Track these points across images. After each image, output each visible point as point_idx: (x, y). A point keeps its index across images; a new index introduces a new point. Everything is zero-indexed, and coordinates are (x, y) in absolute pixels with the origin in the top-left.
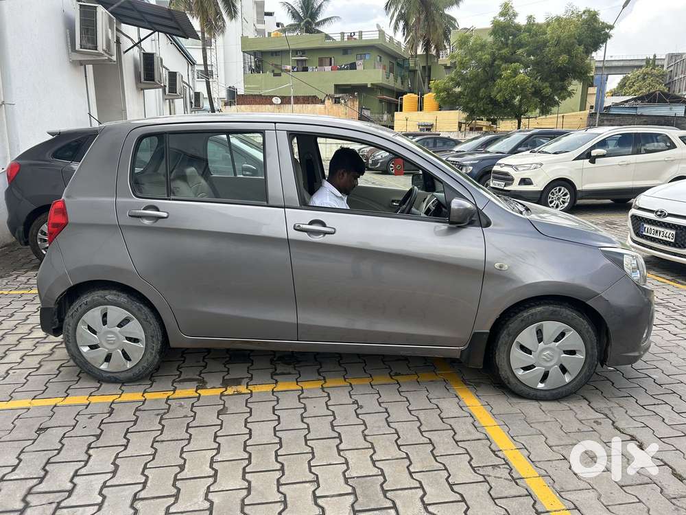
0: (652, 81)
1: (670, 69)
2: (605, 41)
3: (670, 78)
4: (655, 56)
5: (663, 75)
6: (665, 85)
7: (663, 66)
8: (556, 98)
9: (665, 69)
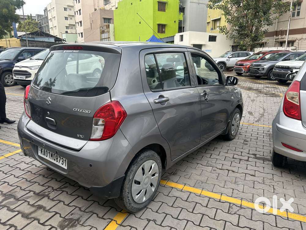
0: (33, 26)
1: (40, 21)
2: (22, 5)
3: (40, 25)
4: (31, 15)
5: (37, 24)
6: (39, 28)
7: (35, 20)
8: (5, 31)
9: (37, 21)
